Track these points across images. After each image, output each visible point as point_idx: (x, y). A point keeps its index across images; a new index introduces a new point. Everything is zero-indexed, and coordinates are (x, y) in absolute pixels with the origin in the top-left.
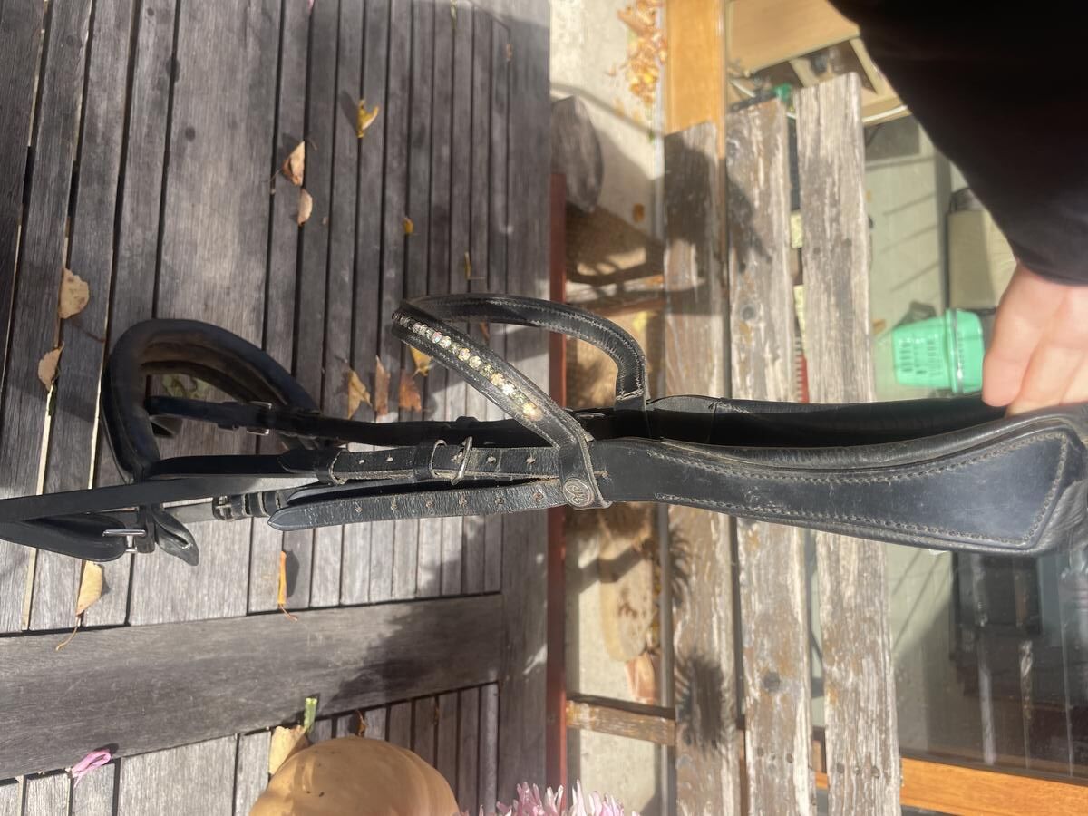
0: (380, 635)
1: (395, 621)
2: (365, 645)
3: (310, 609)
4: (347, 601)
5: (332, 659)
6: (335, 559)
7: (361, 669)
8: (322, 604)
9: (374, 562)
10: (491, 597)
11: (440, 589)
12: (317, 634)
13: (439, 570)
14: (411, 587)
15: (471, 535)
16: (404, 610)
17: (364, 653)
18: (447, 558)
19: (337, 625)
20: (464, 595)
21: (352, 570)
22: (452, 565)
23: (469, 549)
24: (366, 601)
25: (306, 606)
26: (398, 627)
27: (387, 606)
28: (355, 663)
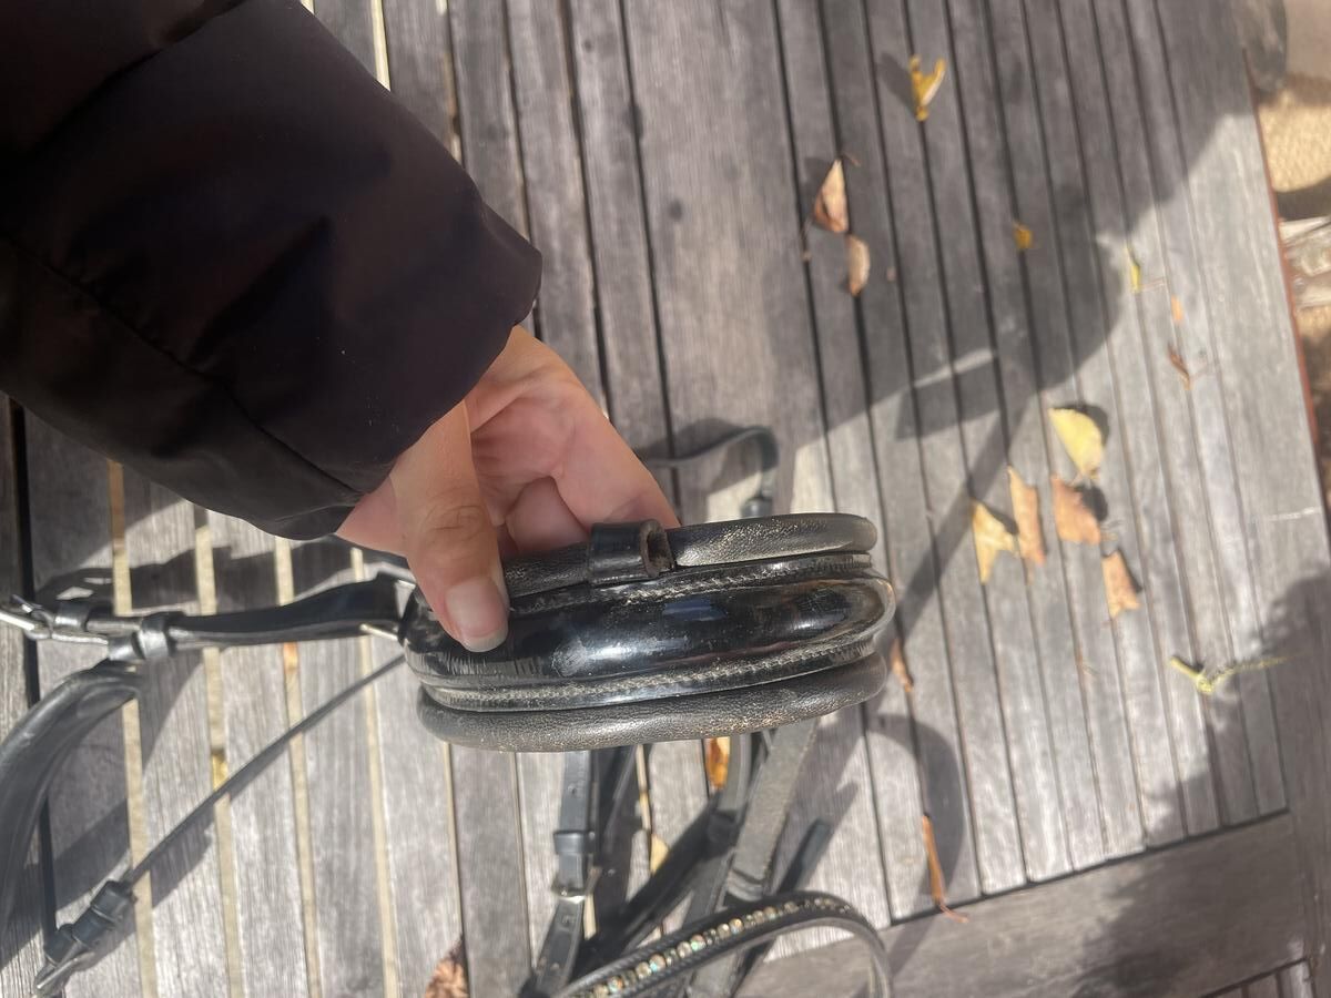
0: (1100, 920)
1: (1120, 893)
2: (1078, 940)
3: (984, 897)
4: (1039, 876)
5: (1032, 970)
6: (1004, 811)
7: (1079, 979)
8: (1000, 887)
9: (1069, 804)
10: (1273, 823)
11: (1185, 827)
12: (1001, 935)
13: (1177, 796)
14: (1136, 834)
15: (1220, 726)
16: (1133, 872)
17: (1080, 952)
18: (1187, 772)
19: (1030, 915)
20: (1226, 828)
21: (1035, 822)
22: (1197, 782)
23: (1221, 749)
24: (1067, 868)
25: (976, 894)
26: (1127, 902)
27: (1104, 873)
28: (1069, 970)
